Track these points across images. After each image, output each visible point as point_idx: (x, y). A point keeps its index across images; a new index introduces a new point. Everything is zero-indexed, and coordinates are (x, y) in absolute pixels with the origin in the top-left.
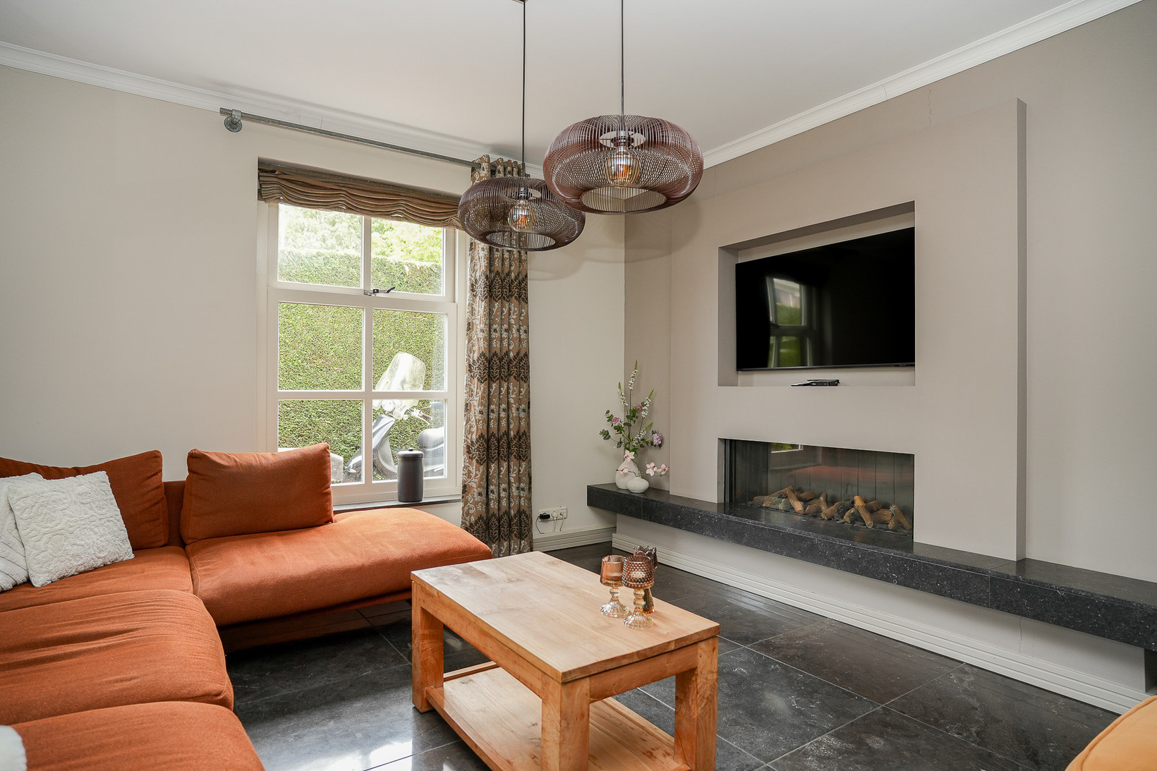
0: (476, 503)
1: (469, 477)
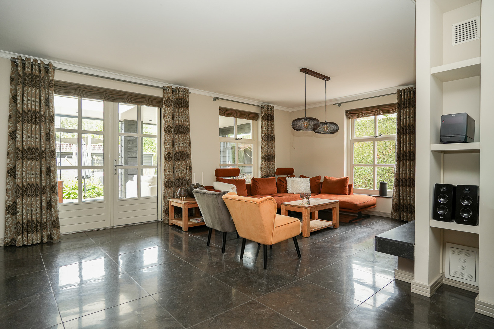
0: (395, 199)
1: (394, 191)
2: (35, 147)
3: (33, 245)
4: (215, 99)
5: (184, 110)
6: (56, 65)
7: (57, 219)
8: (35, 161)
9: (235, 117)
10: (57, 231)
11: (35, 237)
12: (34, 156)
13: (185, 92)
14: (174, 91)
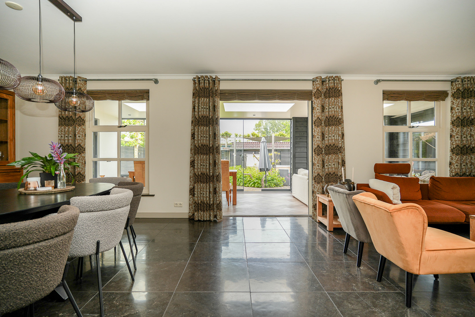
2: (206, 144)
3: (204, 221)
4: (377, 82)
5: (334, 100)
6: (221, 77)
7: (219, 203)
8: (206, 155)
9: (407, 100)
10: (220, 213)
11: (205, 215)
12: (205, 152)
13: (336, 80)
14: (323, 82)
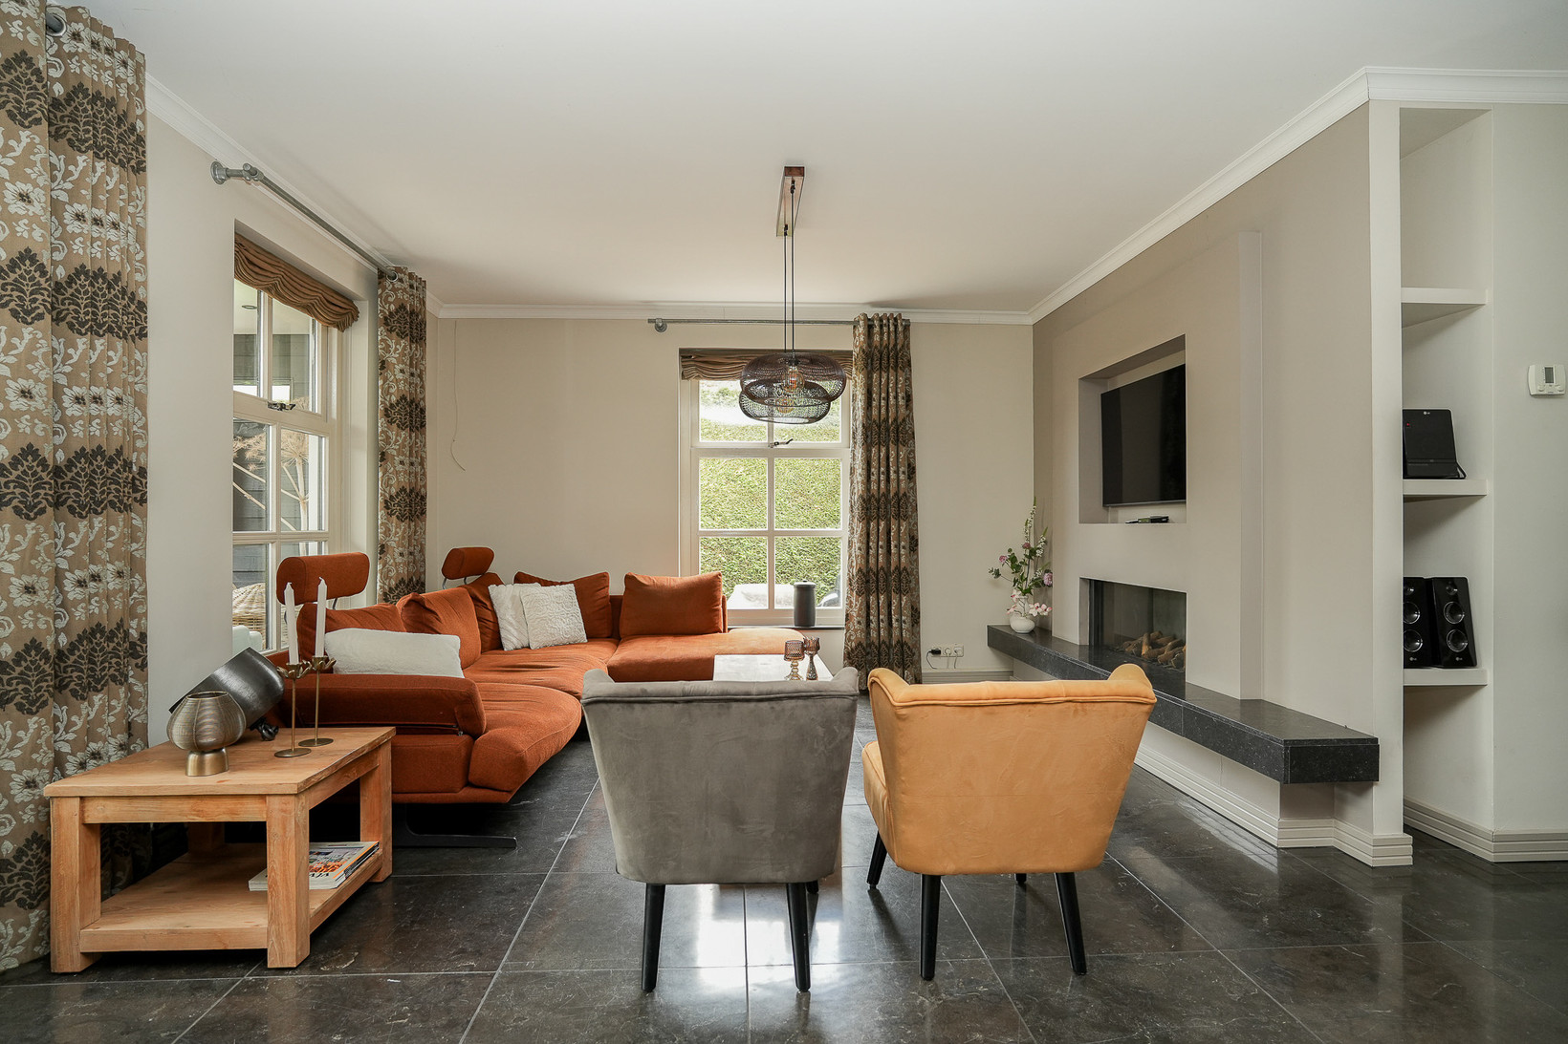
0: (856, 631)
1: (851, 607)
